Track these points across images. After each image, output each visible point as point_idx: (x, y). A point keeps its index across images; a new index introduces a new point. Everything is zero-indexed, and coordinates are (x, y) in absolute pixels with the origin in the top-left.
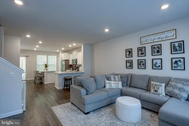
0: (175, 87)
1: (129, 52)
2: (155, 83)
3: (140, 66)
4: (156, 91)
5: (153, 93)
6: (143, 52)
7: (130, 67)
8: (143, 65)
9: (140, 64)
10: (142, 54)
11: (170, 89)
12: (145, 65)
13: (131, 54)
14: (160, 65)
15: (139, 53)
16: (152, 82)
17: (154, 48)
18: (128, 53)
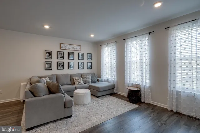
0: (86, 78)
1: (49, 54)
2: (76, 78)
3: (59, 67)
4: (80, 83)
5: (78, 85)
6: (62, 56)
7: (49, 68)
8: (62, 66)
9: (59, 66)
10: (61, 57)
11: (85, 79)
12: (63, 66)
13: (51, 56)
14: (73, 66)
15: (59, 56)
16: (74, 78)
17: (70, 54)
18: (47, 55)
